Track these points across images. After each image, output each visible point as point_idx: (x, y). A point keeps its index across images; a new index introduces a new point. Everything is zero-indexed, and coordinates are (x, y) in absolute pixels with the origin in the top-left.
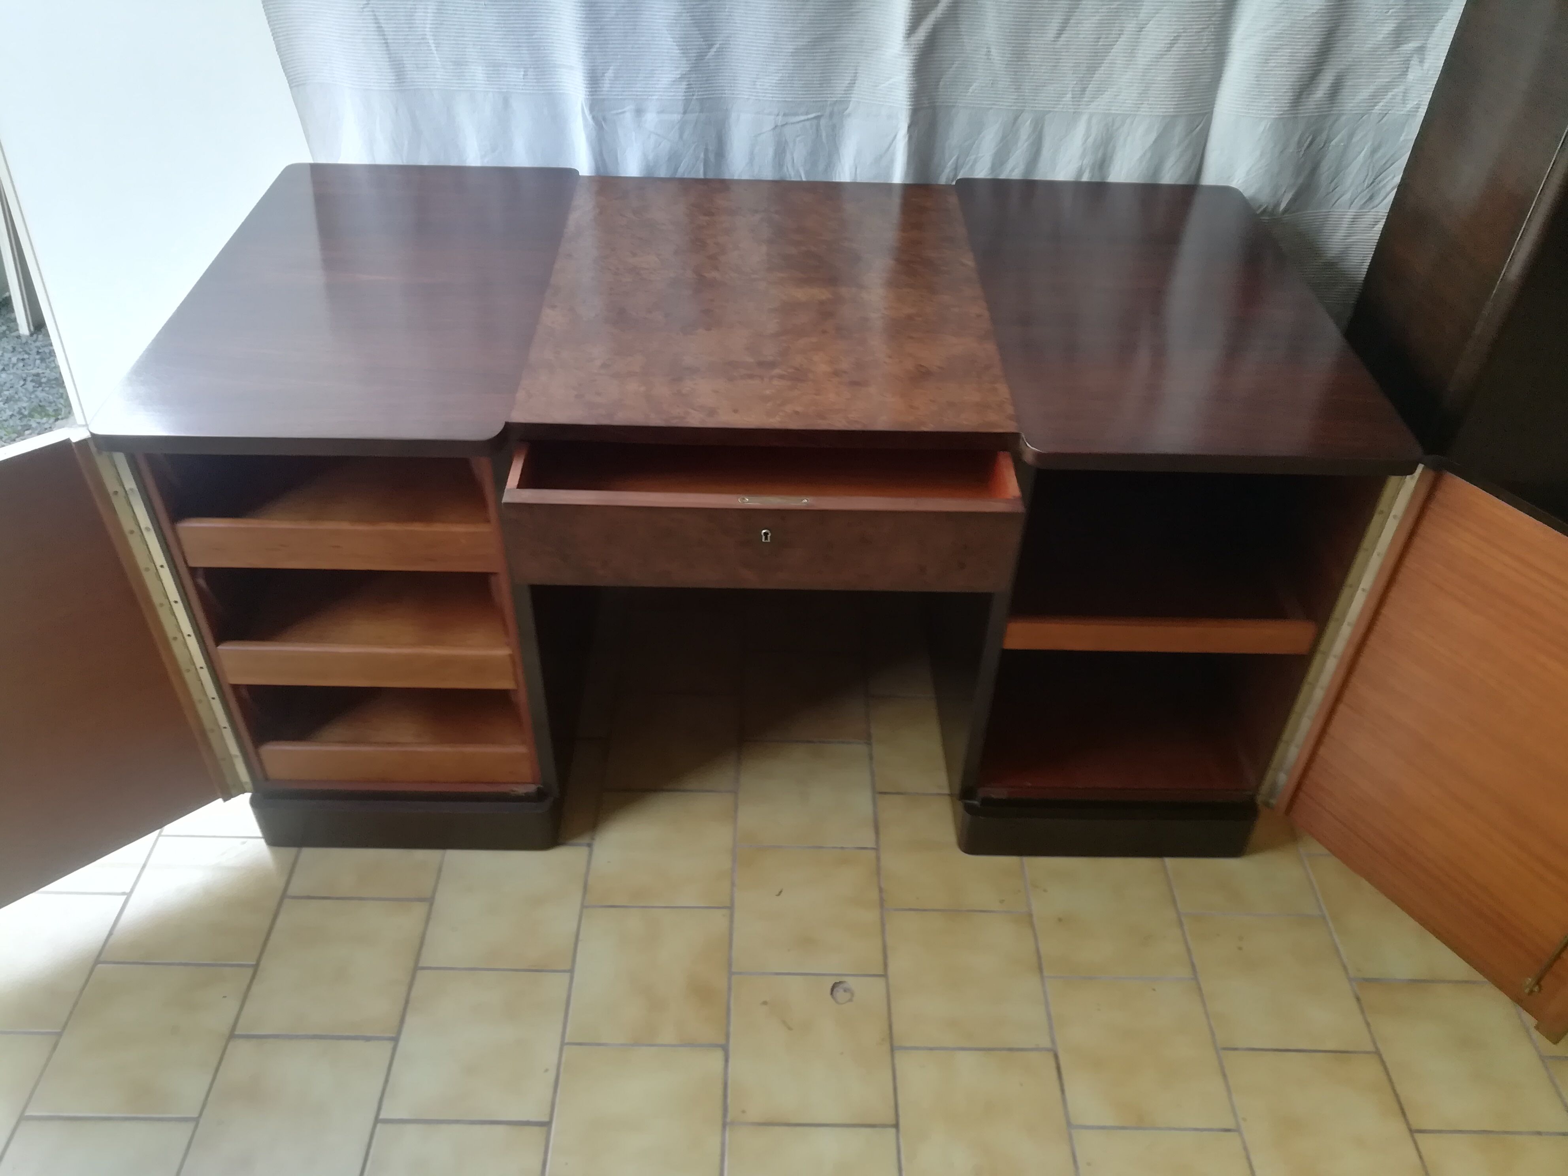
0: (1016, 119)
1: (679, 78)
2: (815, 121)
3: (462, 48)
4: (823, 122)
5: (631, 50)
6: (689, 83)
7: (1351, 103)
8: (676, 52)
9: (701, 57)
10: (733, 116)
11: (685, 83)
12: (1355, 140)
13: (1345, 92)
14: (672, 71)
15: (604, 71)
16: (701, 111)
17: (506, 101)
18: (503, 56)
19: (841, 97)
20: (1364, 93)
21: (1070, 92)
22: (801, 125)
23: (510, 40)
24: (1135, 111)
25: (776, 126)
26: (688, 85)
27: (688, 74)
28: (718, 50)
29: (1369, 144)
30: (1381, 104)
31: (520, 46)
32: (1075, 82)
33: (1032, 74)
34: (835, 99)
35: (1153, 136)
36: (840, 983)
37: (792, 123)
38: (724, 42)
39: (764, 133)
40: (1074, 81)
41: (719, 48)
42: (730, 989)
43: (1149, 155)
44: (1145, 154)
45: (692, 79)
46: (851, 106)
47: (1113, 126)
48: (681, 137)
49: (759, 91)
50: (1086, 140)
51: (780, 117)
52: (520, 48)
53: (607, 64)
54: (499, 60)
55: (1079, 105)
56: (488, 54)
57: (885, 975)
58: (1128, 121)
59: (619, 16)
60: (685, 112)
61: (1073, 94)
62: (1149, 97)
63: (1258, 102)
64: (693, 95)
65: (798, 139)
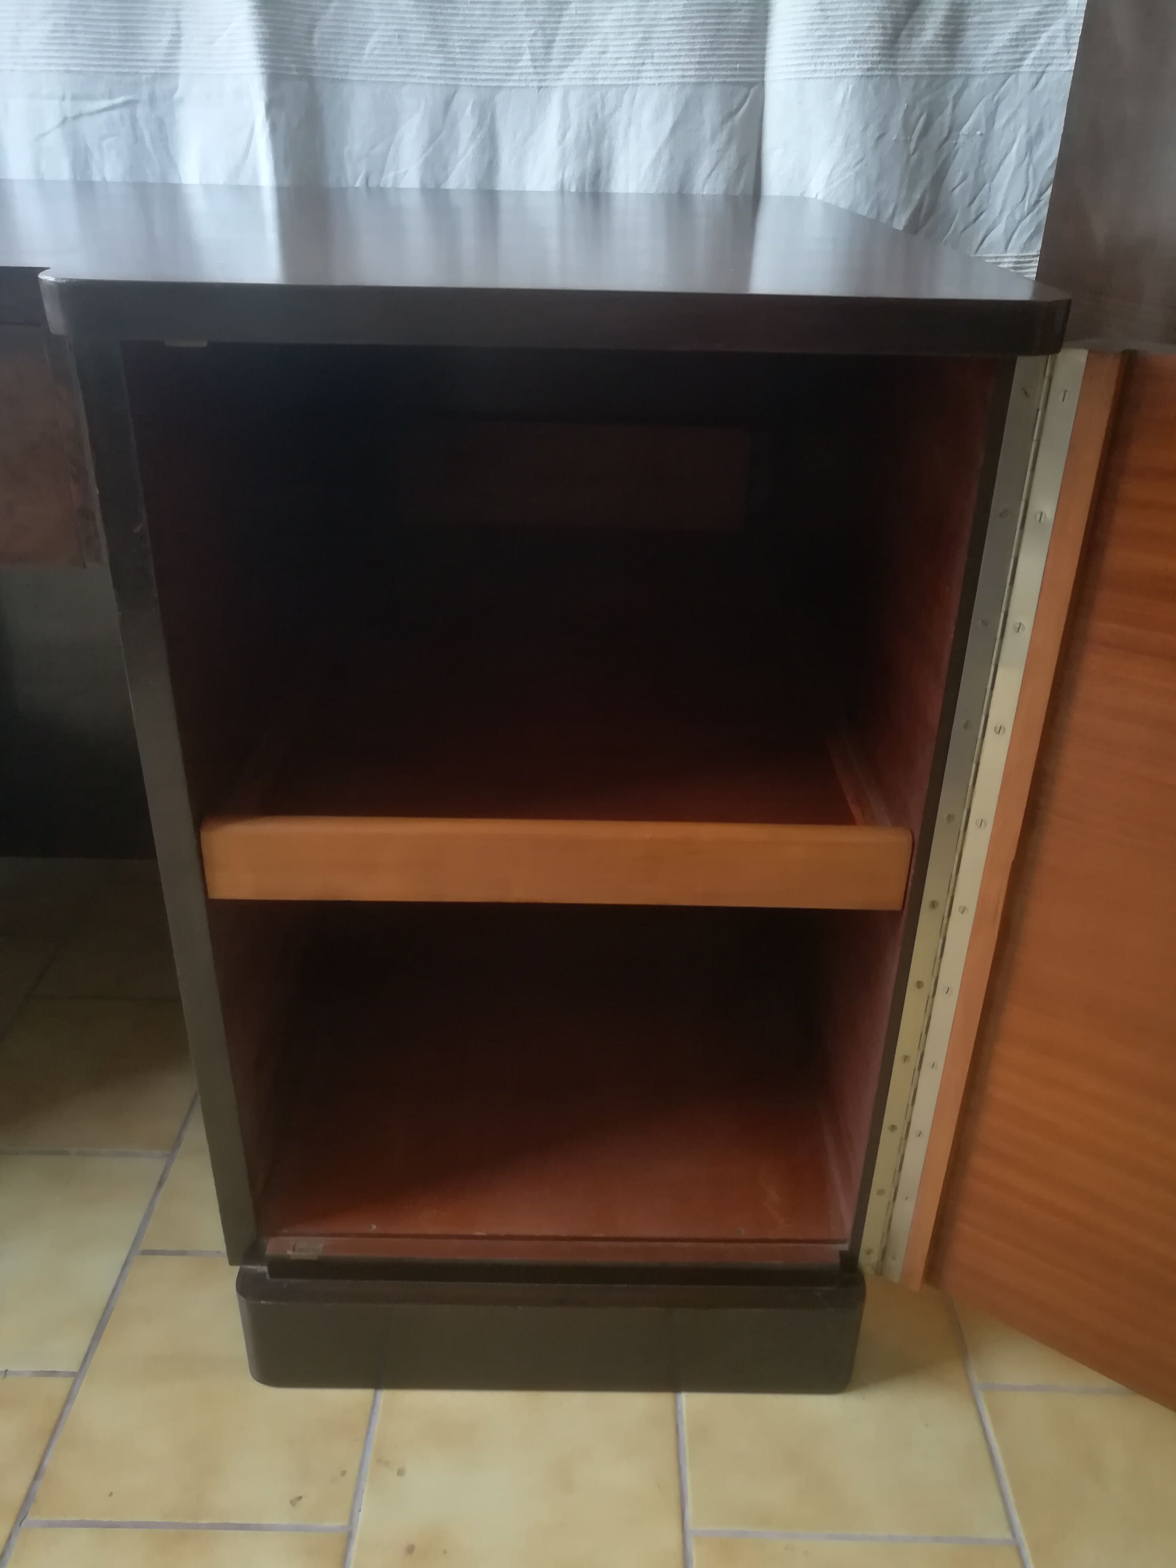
0: (448, 104)
2: (126, 112)
4: (141, 111)
7: (983, 55)
12: (1000, 123)
13: (971, 37)
19: (161, 68)
20: (1002, 37)
21: (528, 51)
22: (105, 115)
24: (633, 78)
25: (64, 120)
29: (1022, 130)
30: (1032, 55)
32: (532, 32)
33: (461, 18)
34: (152, 71)
35: (668, 121)
37: (91, 114)
39: (48, 133)
40: (530, 28)
43: (665, 157)
44: (658, 156)
46: (182, 82)
47: (603, 107)
50: (564, 135)
51: (68, 103)
55: (546, 74)
58: (627, 97)
61: (532, 54)
62: (653, 51)
63: (829, 50)
65: (105, 143)
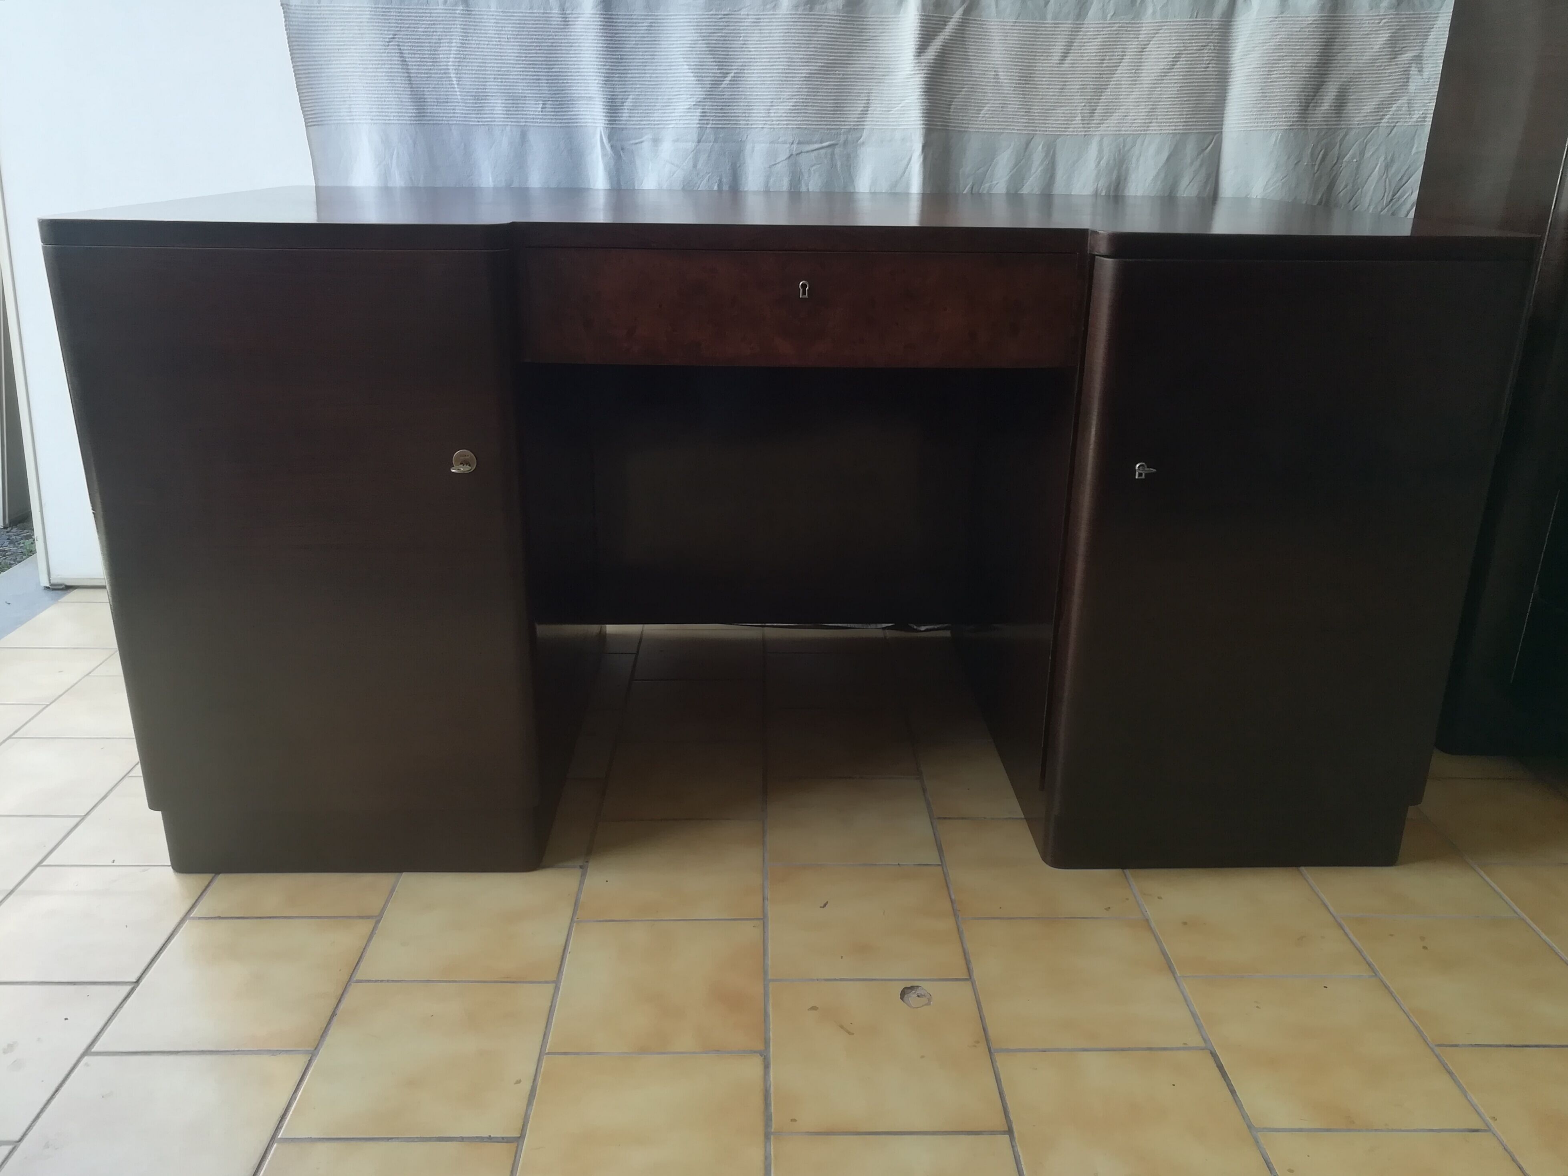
0: (1028, 144)
1: (694, 105)
2: (829, 150)
3: (483, 82)
4: (837, 150)
5: (649, 79)
6: (704, 111)
7: (1358, 117)
8: (691, 79)
9: (716, 84)
10: (748, 147)
11: (699, 110)
12: (1367, 155)
13: (1350, 106)
14: (687, 98)
15: (622, 101)
16: (716, 141)
17: (523, 135)
18: (522, 90)
19: (854, 125)
20: (1369, 107)
21: (1079, 115)
22: (816, 153)
23: (530, 73)
24: (1144, 130)
25: (791, 155)
26: (703, 112)
27: (702, 102)
28: (733, 79)
29: (1382, 159)
30: (1387, 117)
31: (539, 79)
32: (1083, 104)
33: (1041, 97)
34: (849, 127)
35: (1165, 155)
36: (912, 988)
37: (808, 152)
38: (739, 71)
39: (778, 163)
40: (1082, 103)
41: (734, 77)
42: (766, 995)
43: (1162, 175)
44: (1158, 174)
45: (707, 107)
46: (865, 133)
47: (1124, 146)
48: (695, 166)
49: (774, 119)
50: (1099, 162)
51: (795, 146)
52: (539, 82)
53: (626, 93)
54: (519, 93)
55: (1089, 128)
56: (508, 87)
57: (970, 978)
58: (1139, 141)
60: (699, 141)
61: (1082, 117)
62: (1158, 115)
63: (1266, 114)
64: (707, 124)
65: (814, 168)
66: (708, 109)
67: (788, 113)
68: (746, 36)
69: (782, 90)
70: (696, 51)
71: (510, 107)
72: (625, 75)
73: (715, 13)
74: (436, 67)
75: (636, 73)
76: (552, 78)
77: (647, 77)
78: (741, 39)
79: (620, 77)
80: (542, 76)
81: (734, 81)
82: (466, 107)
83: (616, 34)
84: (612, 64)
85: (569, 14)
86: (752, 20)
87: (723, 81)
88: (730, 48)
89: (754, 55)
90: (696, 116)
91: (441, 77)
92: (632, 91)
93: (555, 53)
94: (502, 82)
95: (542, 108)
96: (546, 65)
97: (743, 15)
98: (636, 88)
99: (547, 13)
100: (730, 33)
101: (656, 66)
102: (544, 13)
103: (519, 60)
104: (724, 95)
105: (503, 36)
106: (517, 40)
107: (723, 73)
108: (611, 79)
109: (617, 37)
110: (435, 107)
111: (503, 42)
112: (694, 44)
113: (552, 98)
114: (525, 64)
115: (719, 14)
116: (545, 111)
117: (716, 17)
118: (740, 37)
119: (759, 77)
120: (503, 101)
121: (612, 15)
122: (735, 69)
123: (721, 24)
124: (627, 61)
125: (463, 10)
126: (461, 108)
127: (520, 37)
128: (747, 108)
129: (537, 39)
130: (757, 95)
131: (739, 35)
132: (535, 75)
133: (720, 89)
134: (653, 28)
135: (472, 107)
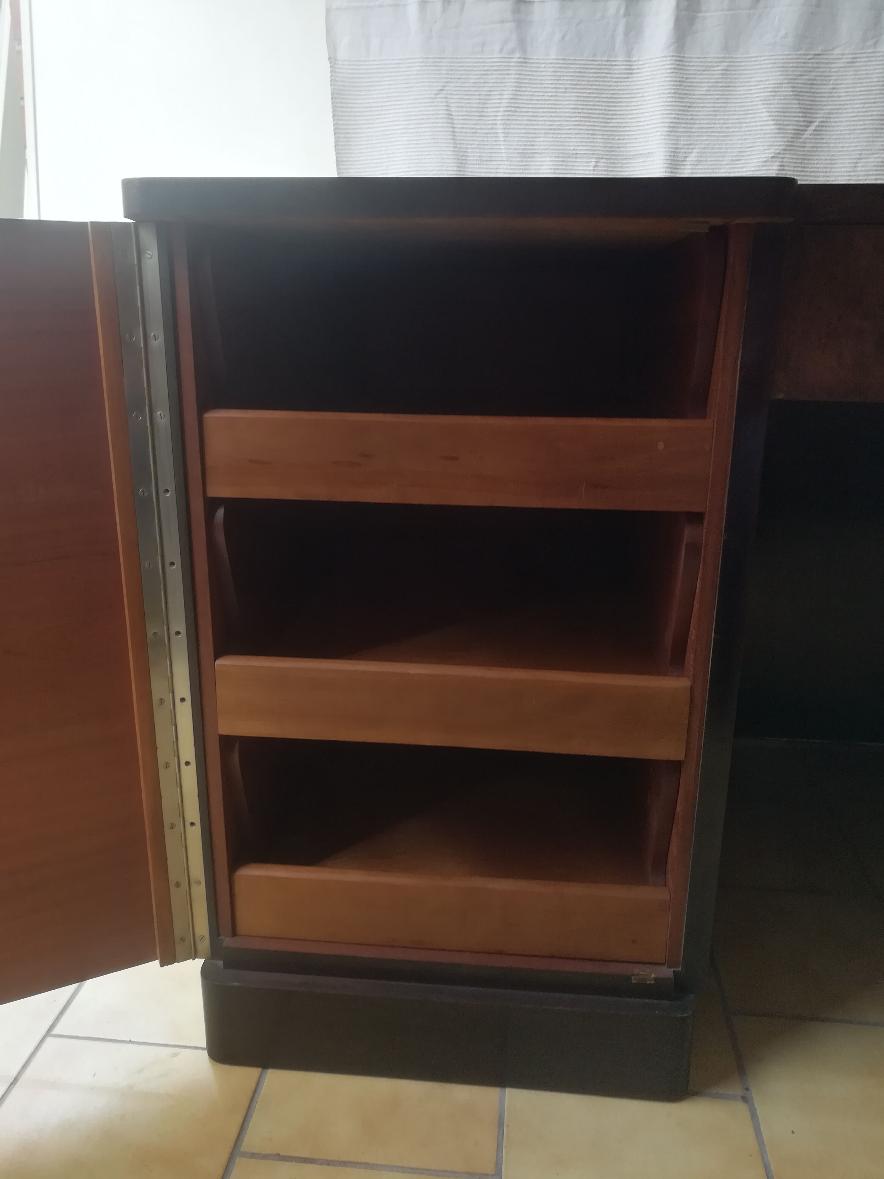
1: (772, 157)
3: (532, 138)
5: (718, 130)
6: (782, 164)
8: (771, 128)
9: (798, 133)
11: (777, 164)
14: (764, 150)
15: (687, 155)
18: (575, 146)
23: (585, 128)
27: (781, 154)
28: (817, 128)
31: (594, 134)
38: (824, 120)
41: (819, 126)
49: (861, 173)
52: (595, 137)
53: (691, 147)
54: (570, 150)
59: (711, 93)
66: (786, 162)
67: (878, 166)
68: (837, 80)
69: (874, 139)
70: (780, 95)
71: (560, 165)
72: (691, 126)
73: (804, 53)
74: (483, 122)
75: (704, 123)
76: (608, 133)
77: (717, 128)
78: (831, 82)
79: (686, 128)
80: (597, 130)
81: (818, 131)
82: (511, 165)
83: (687, 78)
84: (680, 112)
85: (636, 61)
86: (847, 60)
87: (806, 130)
88: (818, 93)
89: (845, 100)
90: (773, 170)
91: (487, 133)
92: (697, 144)
93: (614, 106)
94: (553, 137)
95: (595, 166)
96: (604, 118)
97: (837, 54)
98: (702, 141)
99: (610, 61)
100: (819, 76)
101: (729, 115)
102: (608, 61)
103: (575, 112)
104: (805, 147)
105: (561, 86)
106: (575, 91)
107: (808, 122)
108: (675, 129)
109: (688, 82)
110: (477, 166)
111: (559, 92)
112: (778, 88)
113: (606, 155)
114: (581, 117)
115: (809, 54)
116: (597, 170)
117: (806, 57)
118: (831, 80)
119: (848, 126)
120: (553, 159)
121: (684, 57)
122: (820, 118)
123: (810, 65)
124: (696, 109)
125: (519, 58)
126: (505, 167)
127: (579, 87)
128: (829, 162)
129: (597, 89)
130: (843, 147)
131: (829, 78)
132: (590, 130)
133: (802, 140)
134: (729, 72)
135: (517, 165)
